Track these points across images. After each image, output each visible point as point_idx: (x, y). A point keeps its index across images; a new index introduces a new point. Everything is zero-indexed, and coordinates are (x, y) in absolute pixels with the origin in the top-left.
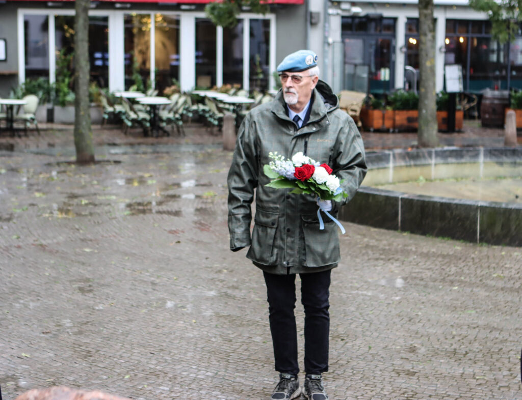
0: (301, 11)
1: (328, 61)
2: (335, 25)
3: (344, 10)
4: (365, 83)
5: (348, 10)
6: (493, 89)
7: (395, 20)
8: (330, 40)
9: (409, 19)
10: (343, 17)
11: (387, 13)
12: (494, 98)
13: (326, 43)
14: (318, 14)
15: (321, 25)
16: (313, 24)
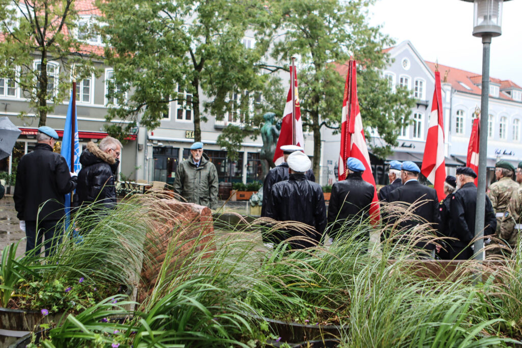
0: (134, 143)
1: (147, 168)
2: (150, 151)
3: (155, 144)
4: (165, 179)
5: (157, 144)
6: (224, 181)
7: (178, 149)
8: (148, 158)
9: (185, 149)
10: (154, 147)
11: (175, 146)
12: (225, 186)
13: (145, 159)
14: (142, 145)
15: (143, 150)
16: (140, 150)
